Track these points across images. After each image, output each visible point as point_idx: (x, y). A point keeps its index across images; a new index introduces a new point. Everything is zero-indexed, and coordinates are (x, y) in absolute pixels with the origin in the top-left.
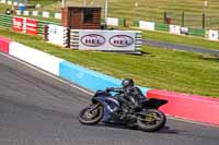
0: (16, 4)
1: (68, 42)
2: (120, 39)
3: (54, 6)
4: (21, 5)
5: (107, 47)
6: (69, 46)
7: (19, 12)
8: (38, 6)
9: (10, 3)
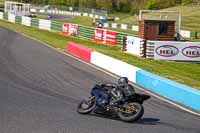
0: (97, 17)
1: (144, 52)
2: (192, 50)
3: (131, 19)
4: (101, 18)
5: (180, 57)
6: (145, 56)
8: (117, 19)
9: (91, 16)
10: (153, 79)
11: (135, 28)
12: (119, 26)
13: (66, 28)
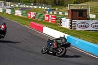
0: (46, 8)
1: (71, 26)
2: (96, 25)
4: (48, 9)
6: (71, 28)
7: (47, 12)
8: (57, 9)
9: (43, 8)
10: (76, 41)
11: (66, 14)
12: (58, 13)
13: (30, 15)
